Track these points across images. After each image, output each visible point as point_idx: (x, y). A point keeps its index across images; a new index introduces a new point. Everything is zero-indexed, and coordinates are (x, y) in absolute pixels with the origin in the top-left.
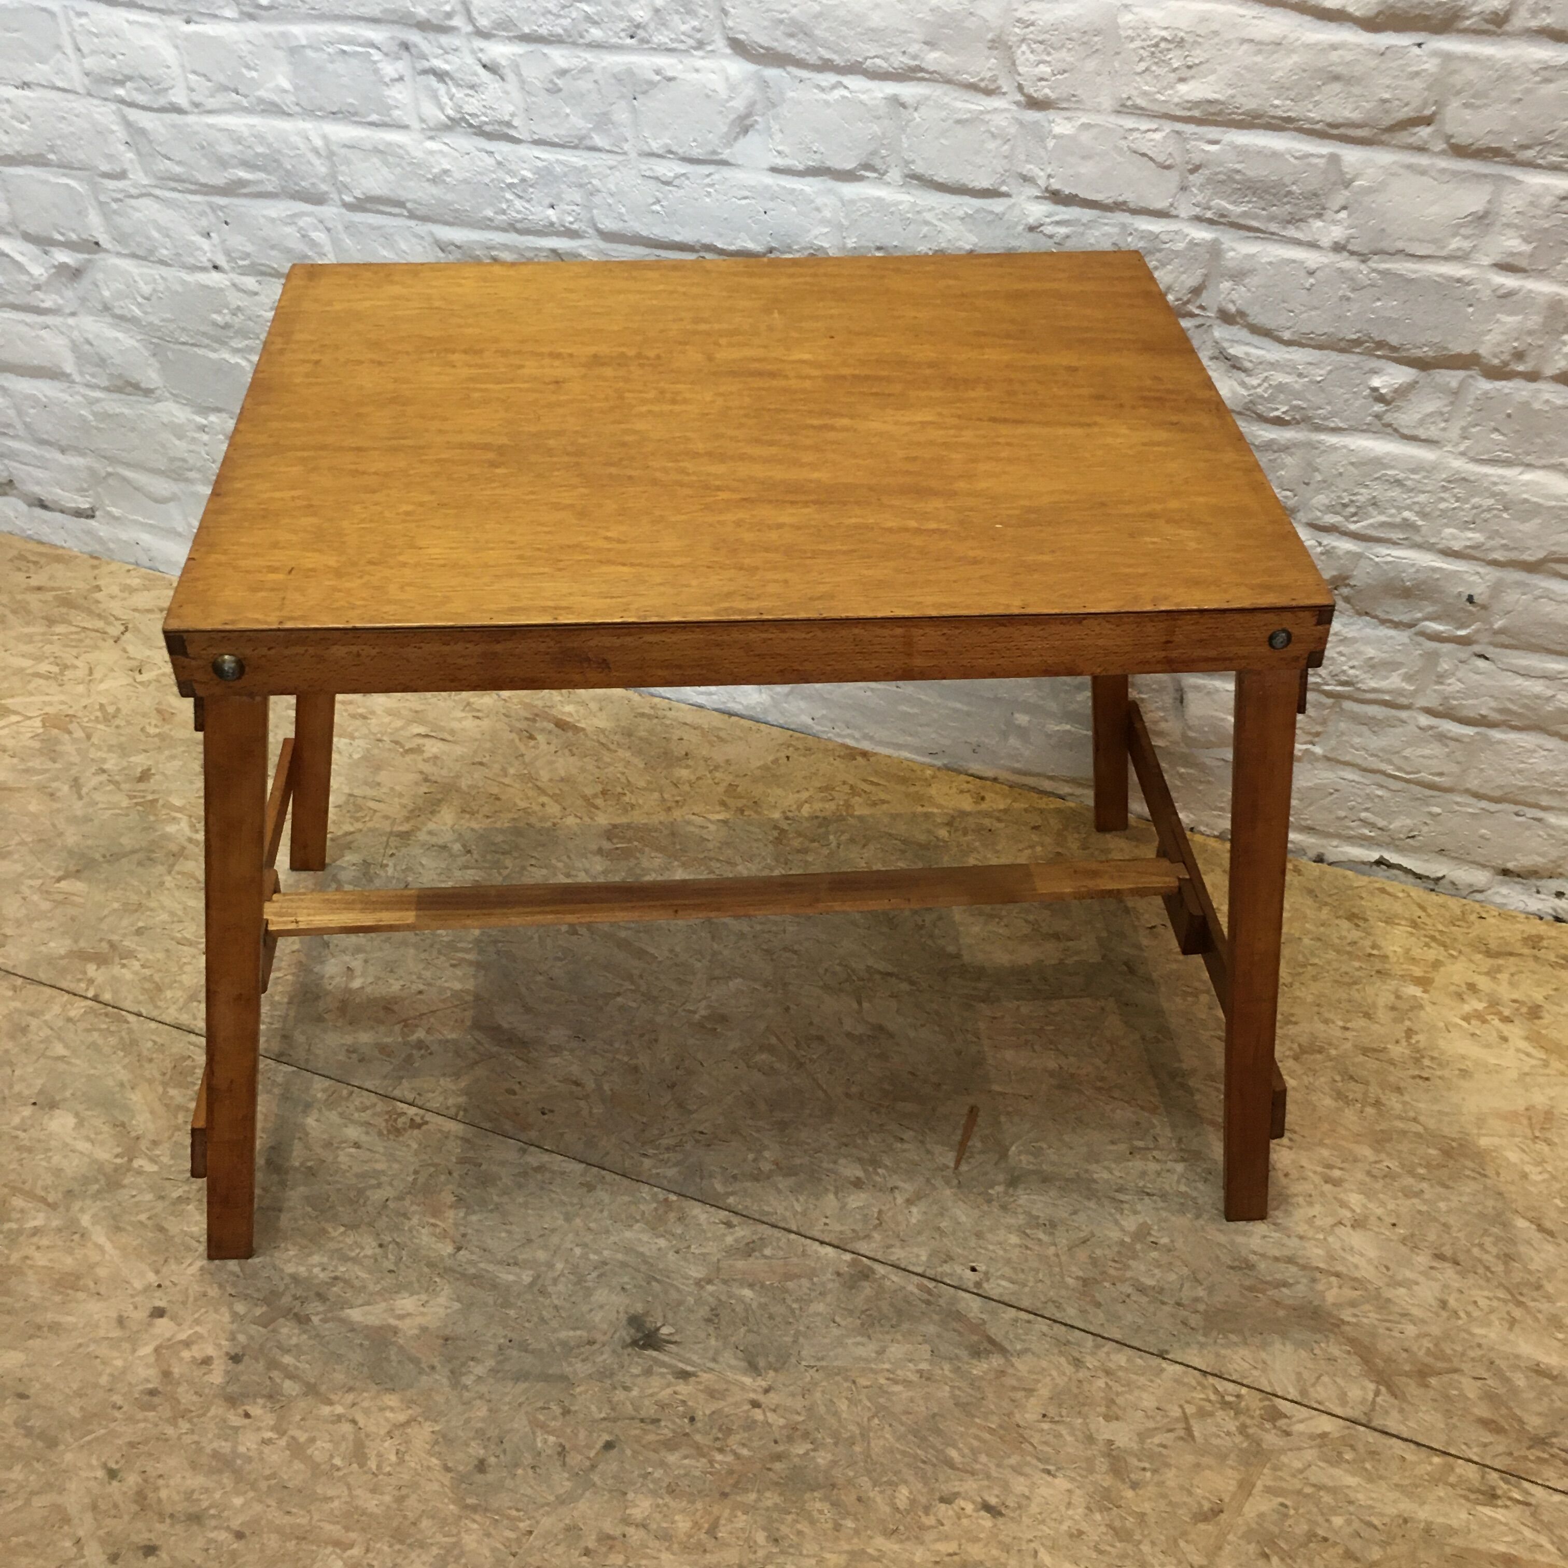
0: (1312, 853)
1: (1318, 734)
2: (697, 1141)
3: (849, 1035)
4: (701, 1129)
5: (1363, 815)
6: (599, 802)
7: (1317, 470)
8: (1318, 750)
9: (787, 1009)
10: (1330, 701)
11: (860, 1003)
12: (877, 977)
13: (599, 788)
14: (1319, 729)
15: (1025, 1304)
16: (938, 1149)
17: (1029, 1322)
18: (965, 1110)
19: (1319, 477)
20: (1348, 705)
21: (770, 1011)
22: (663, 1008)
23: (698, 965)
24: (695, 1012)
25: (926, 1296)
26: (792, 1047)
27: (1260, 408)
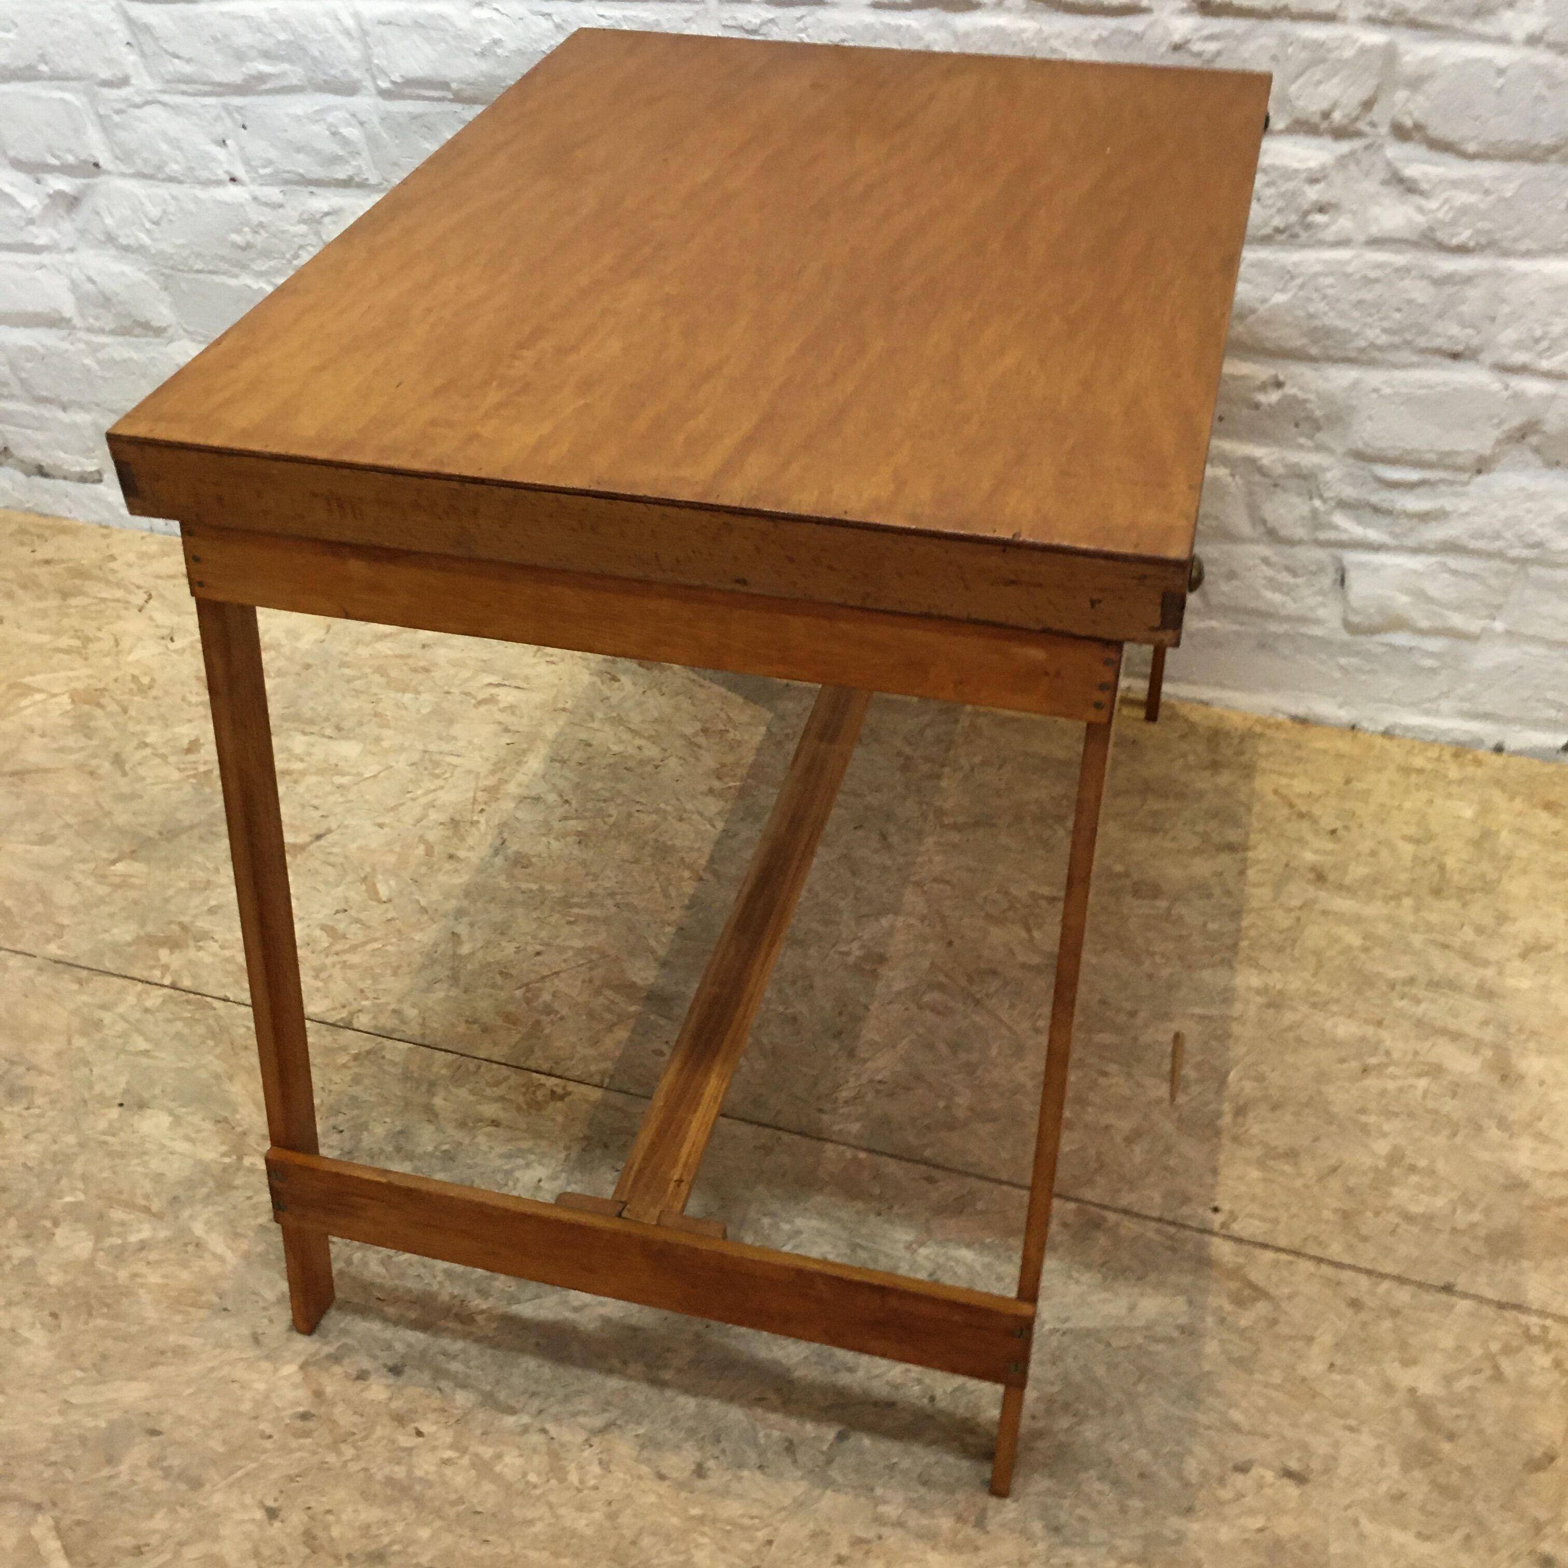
0: (1492, 743)
1: (1499, 607)
2: (878, 1092)
3: (1023, 966)
4: (879, 1078)
5: (1550, 695)
6: (701, 740)
7: (1503, 301)
8: (1499, 626)
9: (950, 943)
10: (1512, 568)
11: (1029, 930)
12: (1043, 903)
13: (698, 726)
14: (1500, 600)
15: (1282, 1242)
16: (1149, 1082)
17: (1291, 1262)
18: (1171, 1036)
19: (1506, 309)
20: (1534, 571)
21: (932, 946)
22: (812, 952)
23: (842, 904)
24: (847, 954)
25: (1169, 1243)
26: (963, 982)
27: (1440, 235)
